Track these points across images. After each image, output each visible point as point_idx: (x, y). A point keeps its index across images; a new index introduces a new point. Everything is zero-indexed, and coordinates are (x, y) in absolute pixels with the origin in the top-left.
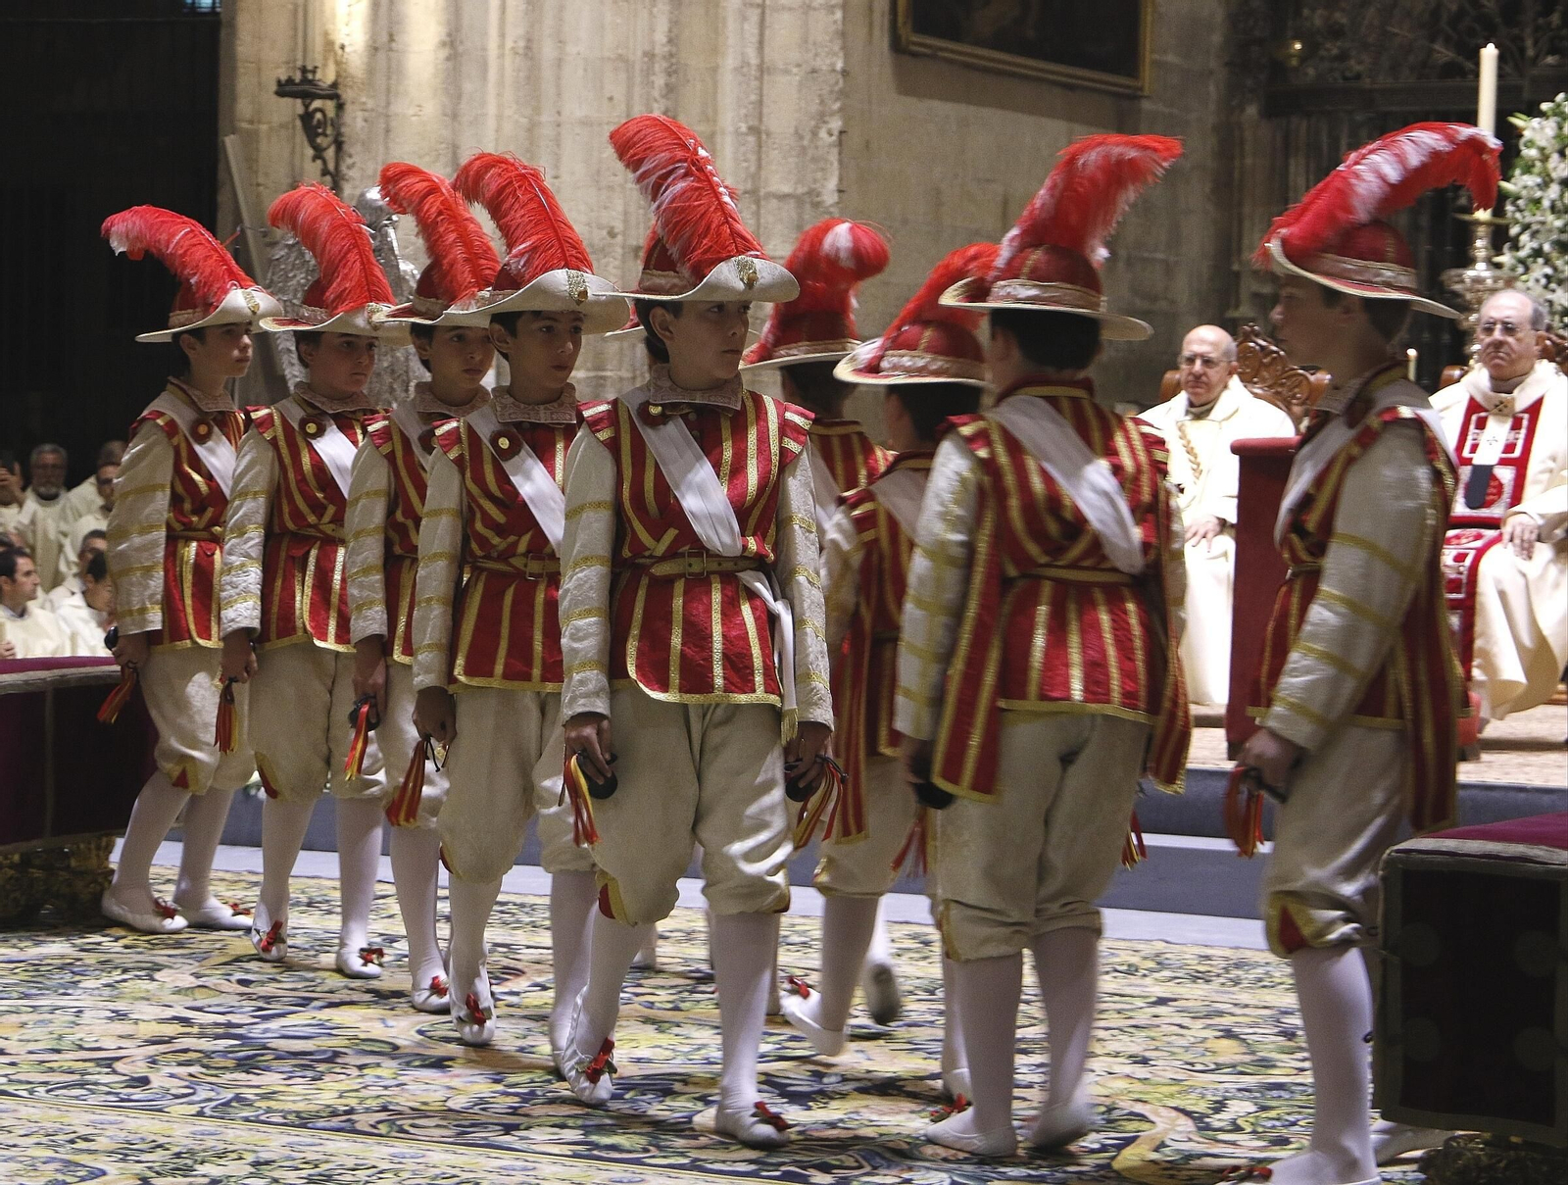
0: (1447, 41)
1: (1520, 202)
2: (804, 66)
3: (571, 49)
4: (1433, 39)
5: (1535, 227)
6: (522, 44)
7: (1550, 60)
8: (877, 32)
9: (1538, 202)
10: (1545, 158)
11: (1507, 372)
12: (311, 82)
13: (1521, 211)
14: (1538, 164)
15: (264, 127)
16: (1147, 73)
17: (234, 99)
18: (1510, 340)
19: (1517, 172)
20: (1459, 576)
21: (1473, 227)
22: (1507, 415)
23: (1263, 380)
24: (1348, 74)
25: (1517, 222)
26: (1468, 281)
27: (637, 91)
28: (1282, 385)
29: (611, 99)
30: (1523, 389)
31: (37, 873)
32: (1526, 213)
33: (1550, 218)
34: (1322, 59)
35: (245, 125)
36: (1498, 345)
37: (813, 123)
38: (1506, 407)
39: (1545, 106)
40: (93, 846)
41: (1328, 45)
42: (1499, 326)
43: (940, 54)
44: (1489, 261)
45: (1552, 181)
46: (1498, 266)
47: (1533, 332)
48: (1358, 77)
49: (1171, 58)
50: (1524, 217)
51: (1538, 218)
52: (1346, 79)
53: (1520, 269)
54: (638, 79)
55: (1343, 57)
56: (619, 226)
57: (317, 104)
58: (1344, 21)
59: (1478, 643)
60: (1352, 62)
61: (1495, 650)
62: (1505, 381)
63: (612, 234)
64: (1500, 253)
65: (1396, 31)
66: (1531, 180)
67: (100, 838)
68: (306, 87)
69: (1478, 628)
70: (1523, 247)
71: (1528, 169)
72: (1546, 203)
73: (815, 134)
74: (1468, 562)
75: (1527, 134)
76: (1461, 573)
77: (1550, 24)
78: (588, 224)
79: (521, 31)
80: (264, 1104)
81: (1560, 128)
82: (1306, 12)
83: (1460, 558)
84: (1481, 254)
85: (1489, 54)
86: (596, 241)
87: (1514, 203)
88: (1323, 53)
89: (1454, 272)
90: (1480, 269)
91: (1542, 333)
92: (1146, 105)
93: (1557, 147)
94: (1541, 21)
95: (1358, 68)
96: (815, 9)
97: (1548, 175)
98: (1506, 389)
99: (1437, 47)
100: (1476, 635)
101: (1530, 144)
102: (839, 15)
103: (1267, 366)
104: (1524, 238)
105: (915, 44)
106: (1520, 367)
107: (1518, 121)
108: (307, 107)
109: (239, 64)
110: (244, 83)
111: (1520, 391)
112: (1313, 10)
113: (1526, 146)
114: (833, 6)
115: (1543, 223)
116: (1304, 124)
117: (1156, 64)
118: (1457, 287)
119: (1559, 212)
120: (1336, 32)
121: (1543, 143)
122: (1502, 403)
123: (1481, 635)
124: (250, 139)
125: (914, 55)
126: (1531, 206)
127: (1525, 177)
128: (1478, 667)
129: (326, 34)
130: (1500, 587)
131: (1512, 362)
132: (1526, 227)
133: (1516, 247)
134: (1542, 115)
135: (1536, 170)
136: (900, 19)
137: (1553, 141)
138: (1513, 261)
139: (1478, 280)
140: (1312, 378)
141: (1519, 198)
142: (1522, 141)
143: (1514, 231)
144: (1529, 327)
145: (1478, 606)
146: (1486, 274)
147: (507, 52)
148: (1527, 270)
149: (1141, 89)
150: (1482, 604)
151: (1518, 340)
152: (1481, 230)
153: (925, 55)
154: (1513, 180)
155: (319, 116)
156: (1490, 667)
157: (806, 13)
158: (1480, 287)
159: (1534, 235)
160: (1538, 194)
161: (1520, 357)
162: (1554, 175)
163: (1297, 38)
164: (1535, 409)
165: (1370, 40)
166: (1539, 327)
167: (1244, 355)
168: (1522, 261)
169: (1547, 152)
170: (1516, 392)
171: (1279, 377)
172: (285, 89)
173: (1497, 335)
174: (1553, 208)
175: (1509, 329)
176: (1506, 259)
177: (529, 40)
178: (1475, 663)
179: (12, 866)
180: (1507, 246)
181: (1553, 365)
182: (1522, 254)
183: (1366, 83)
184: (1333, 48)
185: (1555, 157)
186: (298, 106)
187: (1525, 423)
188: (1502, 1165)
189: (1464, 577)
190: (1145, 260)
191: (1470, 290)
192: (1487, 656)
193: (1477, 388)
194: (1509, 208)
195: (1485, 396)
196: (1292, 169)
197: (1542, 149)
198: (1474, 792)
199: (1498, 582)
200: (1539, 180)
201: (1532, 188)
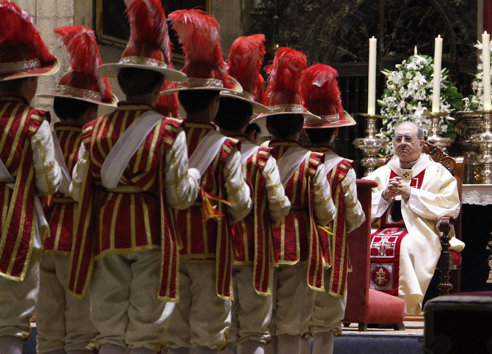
0: (344, 45)
1: (387, 109)
2: (55, 45)
4: (337, 44)
5: (394, 120)
7: (391, 53)
9: (395, 109)
10: (398, 89)
11: (409, 158)
13: (388, 113)
14: (395, 92)
18: (409, 144)
19: (386, 95)
20: (392, 248)
21: (367, 119)
22: (409, 179)
25: (386, 118)
26: (365, 143)
30: (416, 167)
32: (389, 114)
33: (401, 116)
36: (404, 146)
38: (408, 175)
39: (397, 66)
43: (116, 44)
44: (374, 134)
45: (401, 99)
46: (378, 137)
47: (419, 140)
50: (389, 116)
51: (395, 116)
53: (388, 140)
58: (298, 36)
59: (401, 278)
61: (409, 281)
64: (379, 132)
65: (322, 40)
66: (392, 99)
69: (401, 271)
70: (389, 129)
71: (390, 94)
72: (399, 109)
74: (395, 242)
75: (390, 78)
76: (393, 247)
77: (391, 37)
81: (405, 75)
82: (281, 32)
83: (391, 240)
84: (371, 131)
85: (373, 41)
87: (383, 110)
89: (359, 140)
90: (370, 138)
91: (424, 140)
93: (403, 84)
94: (387, 36)
96: (60, 18)
97: (400, 97)
98: (407, 167)
99: (339, 48)
100: (400, 275)
101: (391, 83)
102: (71, 21)
104: (389, 125)
105: (104, 39)
106: (414, 156)
107: (385, 72)
111: (414, 168)
112: (284, 31)
113: (389, 83)
114: (69, 17)
115: (398, 118)
118: (361, 147)
119: (405, 113)
121: (397, 82)
122: (406, 173)
125: (104, 44)
126: (392, 111)
127: (389, 98)
128: (401, 289)
130: (410, 253)
131: (410, 154)
132: (390, 120)
133: (385, 130)
134: (397, 70)
135: (394, 94)
137: (402, 81)
138: (385, 136)
139: (370, 143)
141: (387, 107)
142: (388, 81)
143: (384, 122)
144: (417, 138)
145: (400, 261)
146: (373, 140)
148: (390, 140)
150: (402, 260)
151: (412, 144)
152: (371, 121)
153: (108, 45)
154: (384, 99)
156: (406, 289)
157: (56, 20)
158: (371, 146)
159: (394, 123)
160: (395, 105)
161: (413, 152)
162: (402, 97)
163: (277, 42)
164: (421, 176)
165: (310, 44)
166: (421, 138)
168: (388, 136)
169: (399, 86)
170: (413, 168)
173: (403, 142)
174: (402, 111)
175: (408, 139)
176: (381, 135)
178: (399, 288)
180: (382, 129)
181: (428, 155)
182: (388, 132)
185: (403, 88)
187: (417, 182)
189: (394, 248)
191: (366, 148)
192: (405, 283)
193: (394, 167)
194: (382, 112)
195: (398, 170)
197: (396, 85)
198: (407, 339)
199: (409, 250)
200: (395, 99)
201: (393, 103)
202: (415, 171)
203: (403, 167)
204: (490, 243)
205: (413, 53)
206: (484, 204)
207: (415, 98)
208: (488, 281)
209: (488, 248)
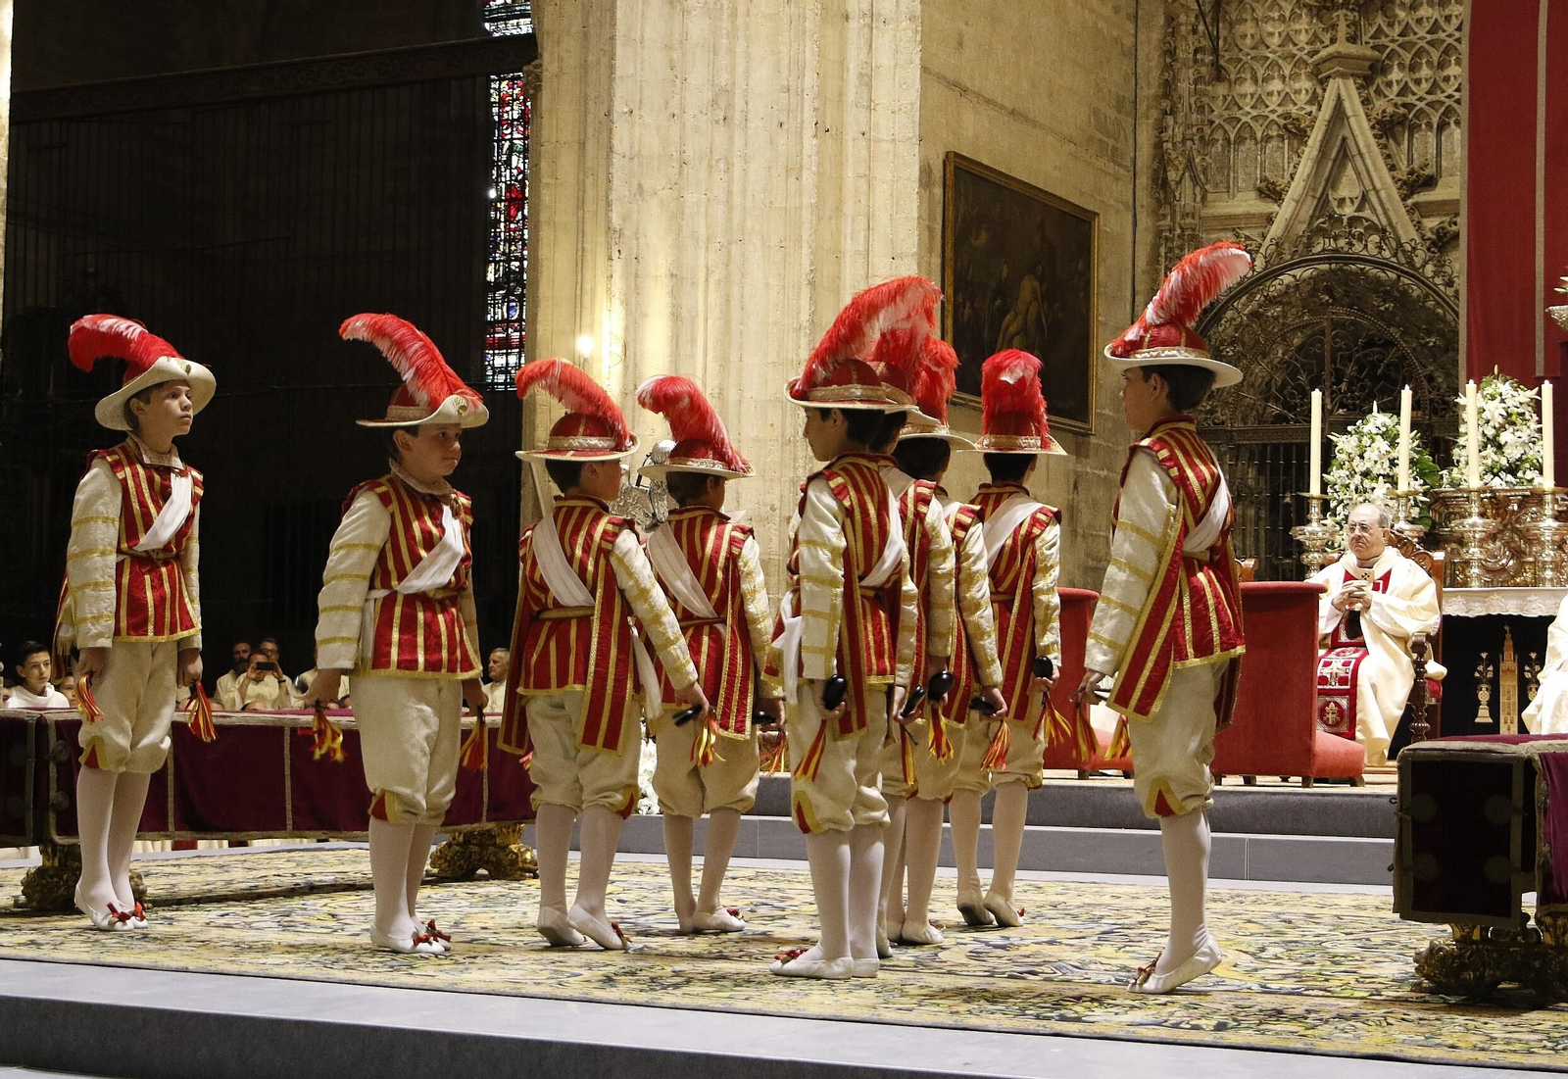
0: (1276, 401)
1: (1336, 487)
3: (747, 395)
4: (1267, 400)
5: (1345, 502)
6: (717, 391)
7: (1341, 411)
9: (1347, 486)
10: (1351, 460)
11: (1367, 555)
13: (1337, 492)
14: (1347, 463)
16: (1093, 418)
17: (533, 429)
18: (1367, 535)
19: (1334, 468)
20: (1347, 676)
21: (1309, 501)
22: (1369, 582)
24: (1216, 421)
25: (1335, 499)
26: (1307, 534)
27: (788, 420)
29: (772, 425)
30: (1378, 565)
31: (473, 848)
32: (1339, 494)
33: (1355, 496)
36: (1358, 539)
38: (1369, 576)
39: (1350, 428)
40: (510, 830)
42: (1359, 527)
43: (969, 404)
44: (1319, 520)
45: (1356, 473)
46: (1325, 525)
47: (1382, 529)
48: (1223, 423)
49: (1106, 412)
50: (1339, 496)
51: (1348, 496)
52: (1215, 424)
54: (789, 413)
55: (1212, 412)
56: (777, 504)
59: (1359, 716)
60: (1219, 414)
61: (1370, 720)
62: (1366, 562)
63: (773, 509)
64: (1325, 518)
66: (1344, 473)
69: (1359, 707)
71: (1341, 466)
72: (1352, 487)
74: (1351, 667)
75: (1340, 445)
76: (1348, 674)
77: (1340, 390)
78: (758, 503)
79: (716, 383)
81: (1360, 441)
83: (1346, 664)
84: (1314, 517)
85: (1316, 396)
86: (762, 513)
87: (1331, 488)
89: (1298, 528)
90: (1314, 527)
91: (1387, 529)
92: (1093, 440)
93: (1358, 453)
94: (1334, 388)
95: (1223, 417)
97: (1354, 470)
98: (1367, 565)
99: (1270, 404)
100: (1357, 712)
101: (1341, 451)
104: (1339, 509)
107: (1334, 437)
111: (1377, 567)
113: (1339, 451)
115: (1351, 499)
117: (1097, 414)
118: (1300, 538)
119: (1361, 492)
121: (1350, 451)
122: (1366, 574)
123: (1361, 711)
126: (1343, 489)
127: (1340, 471)
130: (1371, 682)
131: (1369, 549)
132: (1341, 502)
133: (1334, 515)
134: (1349, 433)
135: (1345, 467)
137: (1356, 449)
138: (1334, 523)
139: (1313, 533)
141: (1336, 484)
142: (1337, 449)
143: (1333, 504)
144: (1377, 526)
145: (1358, 693)
146: (1318, 529)
149: (1091, 430)
150: (1361, 692)
151: (1371, 534)
152: (1314, 502)
153: (961, 404)
154: (1332, 474)
156: (1367, 731)
158: (1315, 537)
160: (1348, 482)
161: (1374, 546)
162: (1357, 470)
164: (1386, 578)
165: (1230, 400)
166: (1384, 526)
168: (1339, 523)
169: (1352, 456)
170: (1374, 568)
173: (1357, 532)
174: (1357, 490)
175: (1365, 528)
176: (1329, 522)
177: (721, 389)
178: (1357, 729)
179: (458, 844)
180: (1329, 514)
181: (1395, 550)
182: (1338, 518)
183: (1228, 426)
185: (1358, 459)
187: (1381, 586)
188: (1468, 953)
189: (1349, 676)
190: (1092, 535)
191: (1308, 539)
192: (1363, 722)
193: (1349, 566)
194: (1329, 490)
195: (1354, 570)
197: (1349, 455)
198: (1369, 799)
199: (1370, 678)
200: (1348, 473)
201: (1344, 478)
202: (1378, 571)
203: (1361, 566)
204: (1480, 668)
205: (1371, 411)
206: (1471, 615)
207: (1375, 471)
208: (1477, 720)
209: (1477, 675)
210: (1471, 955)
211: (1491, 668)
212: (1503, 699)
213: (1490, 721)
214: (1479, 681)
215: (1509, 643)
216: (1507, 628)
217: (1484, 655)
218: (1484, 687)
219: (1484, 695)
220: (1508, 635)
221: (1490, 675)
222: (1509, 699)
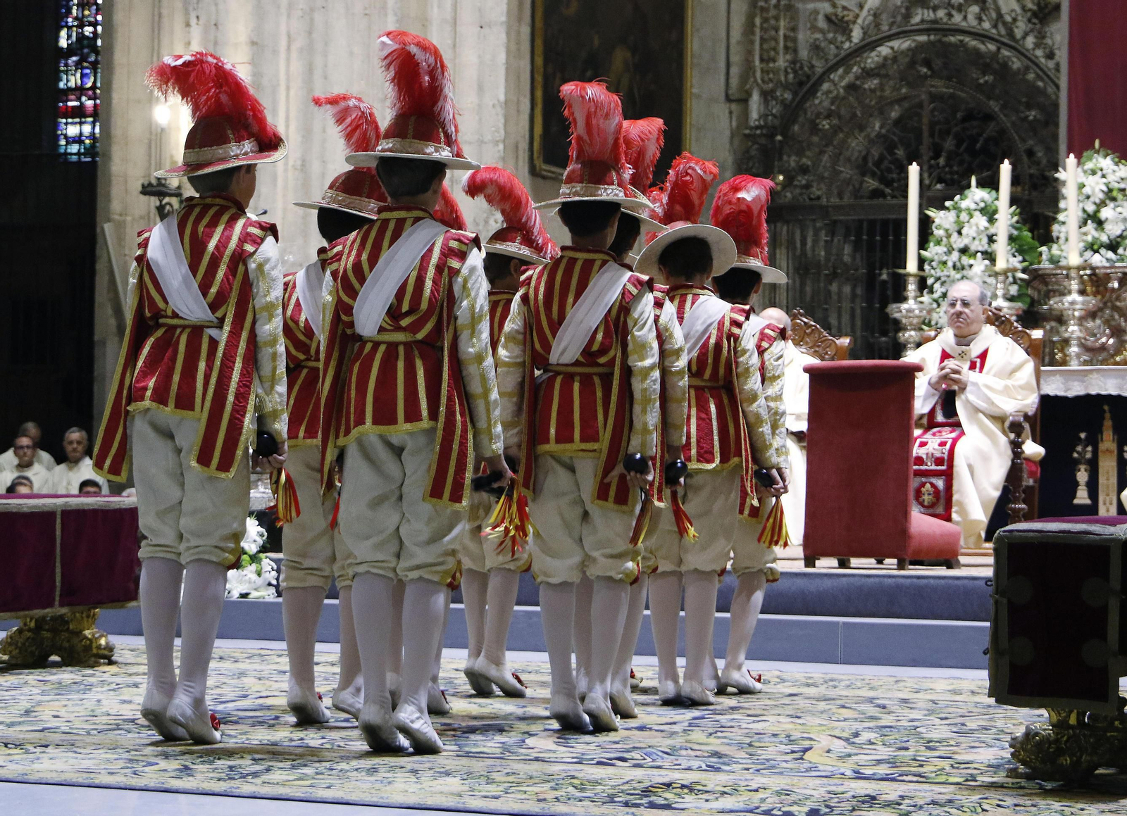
0: (873, 175)
1: (933, 263)
4: (864, 174)
5: (943, 279)
6: (299, 163)
7: (939, 186)
8: (520, 163)
9: (945, 263)
10: (949, 236)
11: (965, 331)
12: (164, 185)
13: (934, 269)
14: (944, 239)
15: (129, 218)
17: (110, 199)
18: (966, 310)
19: (932, 244)
20: (943, 455)
21: (906, 278)
22: (966, 360)
23: (807, 343)
24: (812, 196)
25: (932, 276)
26: (904, 311)
28: (819, 346)
30: (975, 343)
31: (46, 634)
32: (938, 270)
33: (953, 273)
34: (796, 186)
35: (117, 217)
36: (959, 314)
37: (485, 215)
38: (966, 354)
39: (948, 204)
40: (84, 615)
41: (800, 178)
42: (959, 303)
44: (916, 298)
45: (953, 250)
46: (922, 302)
47: (981, 306)
48: (819, 198)
50: (936, 273)
51: (946, 273)
52: (811, 199)
53: (935, 305)
55: (807, 186)
57: (167, 200)
58: (809, 163)
59: (955, 497)
60: (814, 189)
61: (966, 501)
62: (964, 339)
64: (922, 295)
65: (842, 169)
66: (941, 249)
67: (89, 610)
68: (162, 189)
69: (955, 488)
70: (936, 291)
71: (938, 243)
72: (950, 264)
73: (486, 222)
74: (948, 446)
75: (937, 221)
76: (945, 454)
77: (938, 164)
80: (244, 737)
81: (958, 217)
82: (785, 158)
83: (942, 444)
84: (911, 293)
85: (914, 170)
87: (929, 264)
88: (796, 183)
89: (894, 306)
90: (911, 304)
91: (987, 307)
93: (956, 229)
94: (933, 162)
95: (819, 193)
96: (485, 144)
97: (951, 246)
98: (964, 343)
99: (866, 179)
100: (954, 492)
101: (938, 227)
102: (501, 147)
103: (809, 335)
104: (937, 286)
105: (545, 170)
106: (973, 328)
107: (931, 213)
108: (161, 201)
109: (113, 178)
110: (116, 191)
111: (974, 345)
112: (789, 156)
113: (936, 227)
114: (498, 141)
115: (948, 276)
116: (785, 228)
118: (897, 315)
119: (958, 269)
120: (804, 170)
121: (947, 226)
122: (963, 352)
123: (957, 492)
124: (120, 226)
125: (544, 178)
126: (941, 266)
127: (937, 248)
128: (956, 512)
129: (172, 157)
130: (968, 462)
131: (968, 324)
132: (938, 279)
133: (931, 292)
134: (947, 209)
135: (943, 243)
136: (535, 155)
137: (954, 225)
138: (930, 301)
139: (909, 311)
140: (837, 342)
141: (933, 261)
142: (934, 225)
143: (930, 281)
144: (977, 303)
145: (955, 474)
146: (914, 306)
147: (290, 167)
148: (939, 305)
150: (957, 473)
151: (972, 311)
152: (911, 280)
153: (551, 178)
154: (929, 250)
155: (168, 207)
156: (963, 512)
157: (480, 146)
158: (911, 315)
159: (943, 284)
160: (945, 258)
161: (972, 322)
162: (955, 246)
163: (780, 172)
164: (983, 356)
165: (826, 175)
166: (984, 303)
167: (795, 327)
168: (936, 301)
169: (950, 232)
170: (971, 345)
171: (817, 341)
172: (147, 190)
173: (959, 307)
174: (954, 266)
175: (965, 304)
176: (926, 299)
177: (304, 161)
179: (30, 630)
180: (926, 291)
181: (993, 327)
182: (936, 296)
183: (824, 201)
184: (801, 180)
185: (955, 234)
186: (154, 201)
187: (978, 365)
188: (1065, 738)
189: (946, 456)
191: (905, 317)
192: (960, 504)
193: (946, 343)
194: (927, 267)
195: (951, 348)
196: (778, 256)
197: (947, 231)
198: (965, 581)
199: (967, 458)
200: (945, 249)
201: (941, 254)
202: (975, 349)
204: (1079, 448)
205: (969, 186)
206: (1070, 394)
207: (973, 248)
208: (1076, 501)
209: (1075, 455)
210: (1066, 741)
211: (1089, 448)
212: (1102, 480)
213: (1088, 502)
214: (1076, 463)
215: (1108, 423)
216: (1106, 408)
217: (1083, 435)
218: (1083, 467)
219: (1082, 476)
220: (1108, 415)
221: (1089, 456)
222: (1108, 479)
